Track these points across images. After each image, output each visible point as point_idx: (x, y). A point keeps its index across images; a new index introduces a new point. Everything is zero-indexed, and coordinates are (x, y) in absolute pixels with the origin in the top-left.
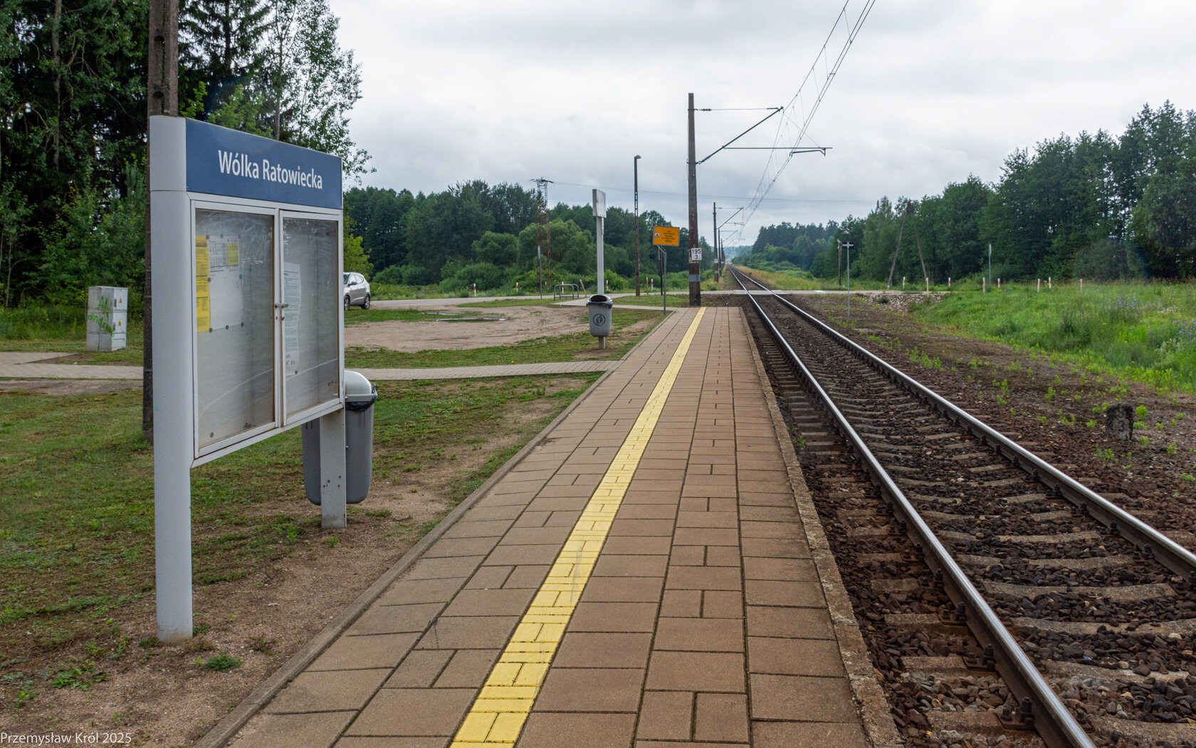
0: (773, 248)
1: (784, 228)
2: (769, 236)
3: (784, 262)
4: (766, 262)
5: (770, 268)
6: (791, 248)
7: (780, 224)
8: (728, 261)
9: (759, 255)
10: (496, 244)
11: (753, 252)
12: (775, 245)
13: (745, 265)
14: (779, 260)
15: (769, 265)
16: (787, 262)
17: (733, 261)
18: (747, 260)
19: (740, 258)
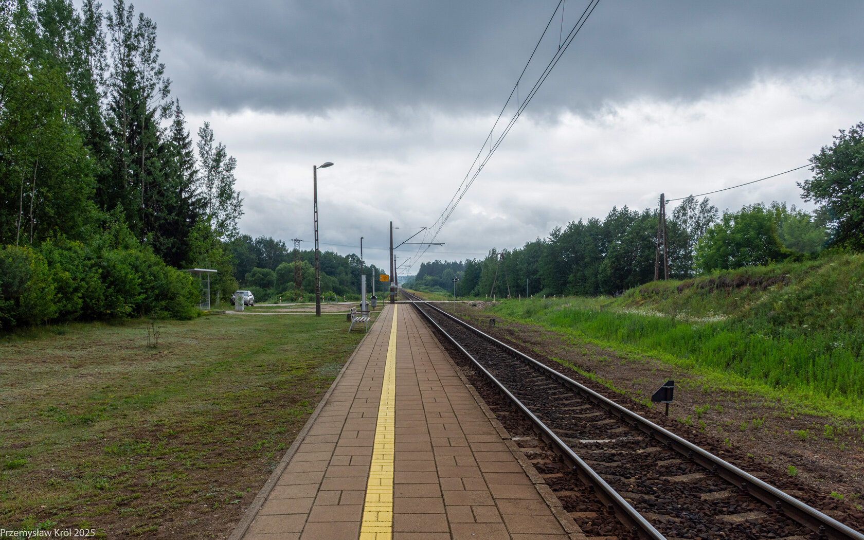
0: (429, 278)
1: (436, 264)
2: (427, 269)
3: (436, 287)
4: (425, 287)
5: (427, 291)
6: (441, 278)
7: (434, 261)
8: (400, 286)
9: (420, 282)
10: (261, 276)
11: (416, 280)
12: (430, 275)
13: (411, 288)
14: (433, 286)
15: (425, 289)
16: (438, 287)
17: (403, 286)
18: (412, 285)
19: (407, 284)
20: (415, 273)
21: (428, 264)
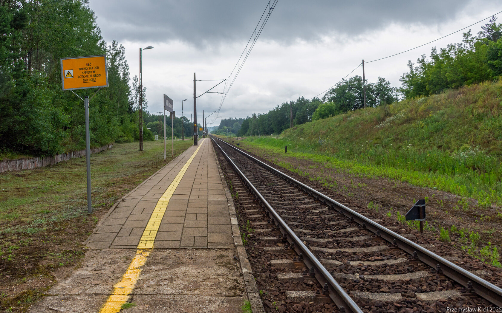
0: (226, 128)
1: (230, 120)
2: (224, 123)
4: (223, 133)
6: (232, 127)
7: (229, 118)
8: (209, 133)
9: (221, 130)
11: (219, 129)
12: (226, 126)
13: (215, 134)
14: (228, 132)
17: (211, 132)
18: (216, 132)
19: (214, 131)
20: (218, 125)
21: (225, 120)
